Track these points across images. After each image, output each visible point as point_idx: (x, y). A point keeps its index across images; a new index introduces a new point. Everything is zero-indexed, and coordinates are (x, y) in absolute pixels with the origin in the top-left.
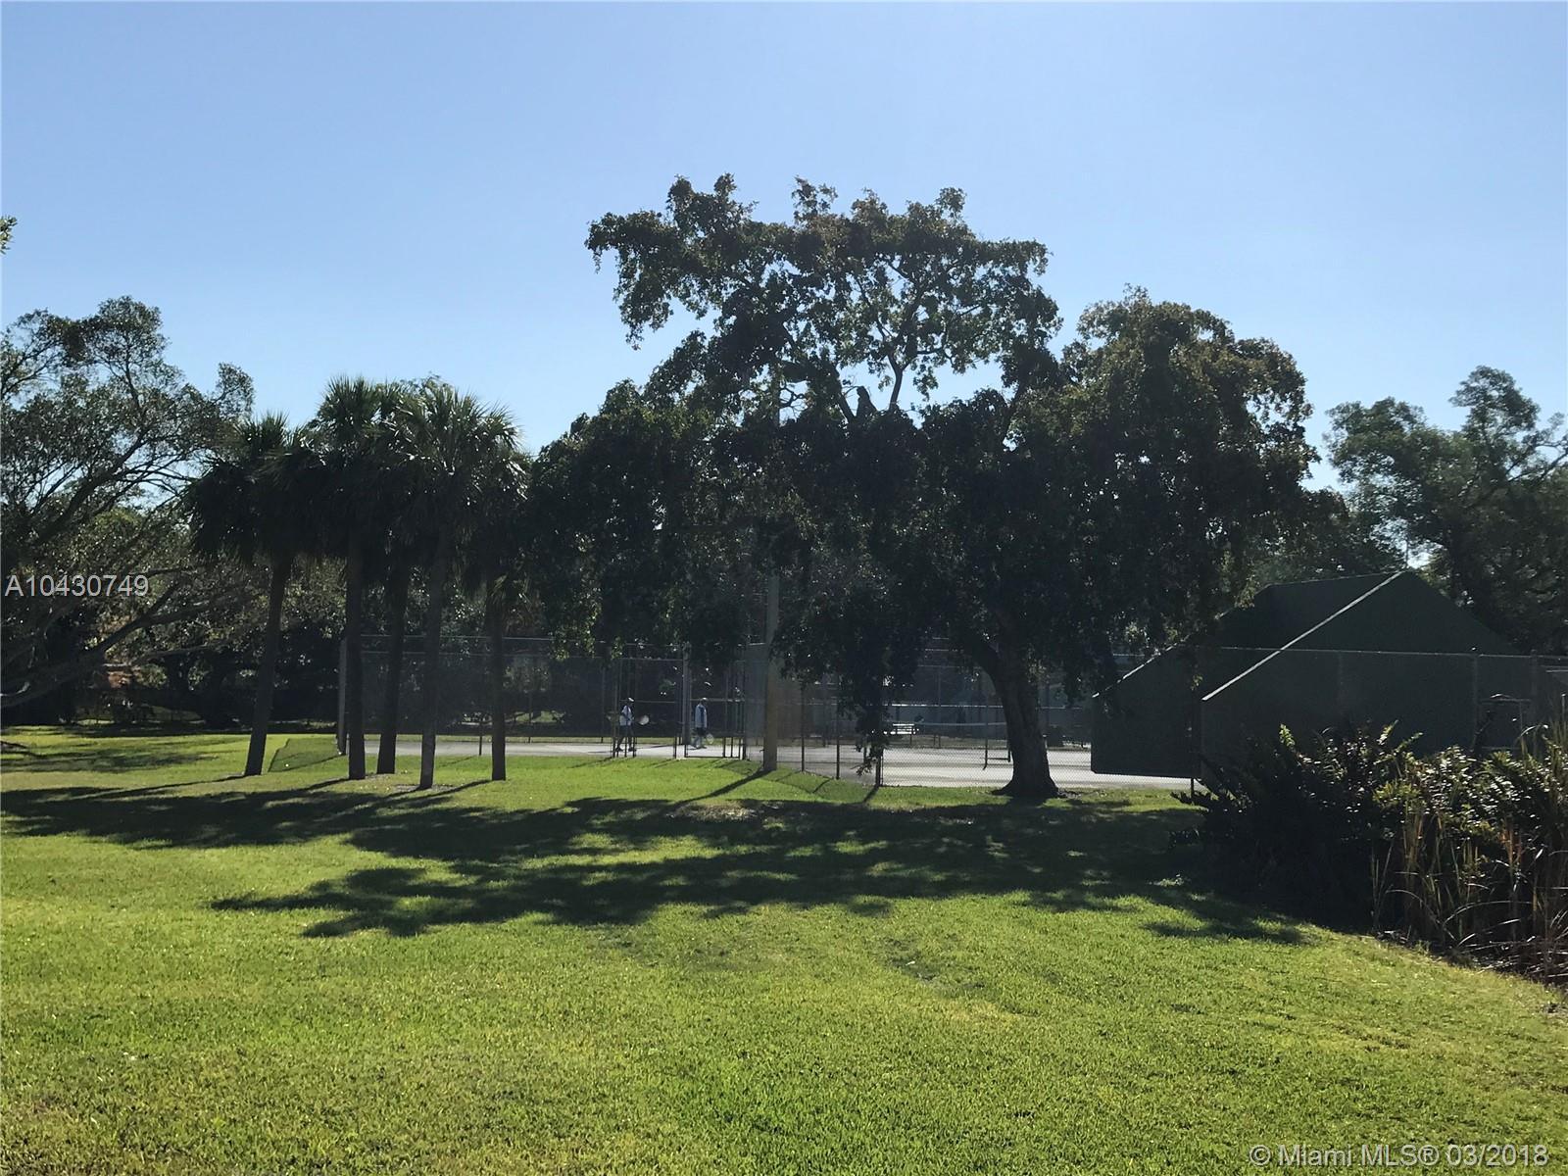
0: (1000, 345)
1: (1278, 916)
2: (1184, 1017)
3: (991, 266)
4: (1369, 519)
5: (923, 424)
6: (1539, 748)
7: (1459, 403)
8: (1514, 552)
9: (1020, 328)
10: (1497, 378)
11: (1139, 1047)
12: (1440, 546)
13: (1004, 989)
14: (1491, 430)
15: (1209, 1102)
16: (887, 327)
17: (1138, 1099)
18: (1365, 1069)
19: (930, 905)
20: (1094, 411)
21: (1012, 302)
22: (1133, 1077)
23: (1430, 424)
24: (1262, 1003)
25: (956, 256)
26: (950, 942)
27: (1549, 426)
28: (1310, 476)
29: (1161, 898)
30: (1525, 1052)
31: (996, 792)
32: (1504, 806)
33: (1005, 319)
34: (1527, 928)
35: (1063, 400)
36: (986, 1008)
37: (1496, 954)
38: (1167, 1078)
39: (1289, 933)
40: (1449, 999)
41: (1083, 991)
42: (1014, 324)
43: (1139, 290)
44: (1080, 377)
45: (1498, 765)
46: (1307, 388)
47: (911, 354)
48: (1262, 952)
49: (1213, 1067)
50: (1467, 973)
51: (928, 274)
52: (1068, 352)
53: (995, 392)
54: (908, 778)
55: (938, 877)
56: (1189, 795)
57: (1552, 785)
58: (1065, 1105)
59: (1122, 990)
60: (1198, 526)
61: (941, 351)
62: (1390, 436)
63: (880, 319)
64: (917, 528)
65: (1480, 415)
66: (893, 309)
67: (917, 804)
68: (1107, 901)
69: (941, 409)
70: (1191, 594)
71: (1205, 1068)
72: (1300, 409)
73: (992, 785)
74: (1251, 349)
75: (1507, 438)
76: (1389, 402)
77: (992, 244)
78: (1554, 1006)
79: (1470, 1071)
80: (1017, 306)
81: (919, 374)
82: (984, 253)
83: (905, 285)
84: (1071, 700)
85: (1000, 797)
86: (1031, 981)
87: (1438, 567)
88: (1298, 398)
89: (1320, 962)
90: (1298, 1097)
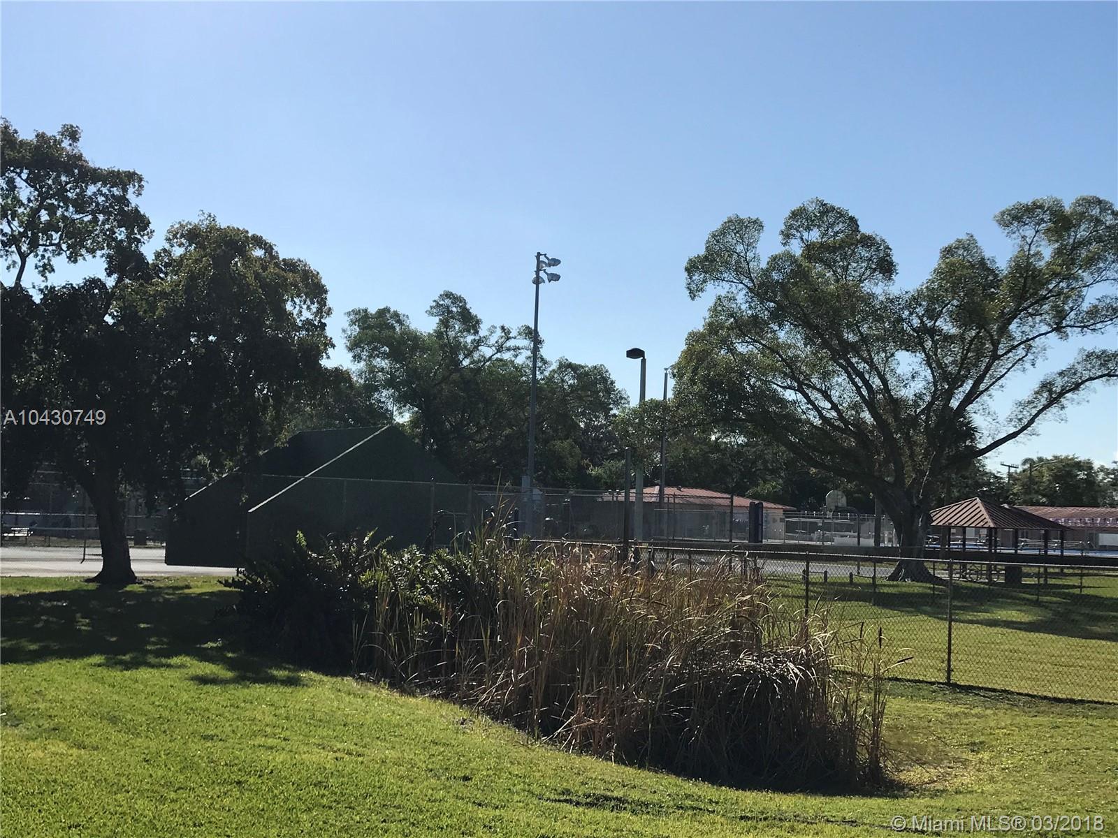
0: (105, 245)
1: (287, 666)
2: (209, 744)
3: (100, 186)
4: (370, 388)
5: (41, 299)
6: (465, 547)
7: (432, 314)
8: (463, 416)
9: (121, 234)
10: (457, 299)
11: (172, 769)
12: (417, 409)
13: (75, 730)
14: (452, 334)
15: (218, 806)
16: (16, 223)
17: (165, 808)
18: (332, 773)
19: (24, 669)
20: (174, 300)
21: (115, 214)
22: (164, 791)
23: (412, 327)
24: (267, 730)
25: (73, 175)
26: (36, 697)
27: (487, 333)
28: (328, 357)
29: (204, 656)
30: (441, 753)
31: (89, 580)
32: (443, 586)
33: (109, 226)
34: (452, 668)
35: (151, 290)
36: (59, 746)
37: (433, 686)
38: (190, 790)
39: (293, 678)
40: (395, 719)
41: (136, 729)
42: (116, 230)
43: (210, 216)
44: (166, 274)
45: (440, 559)
46: (329, 296)
47: (34, 245)
48: (271, 693)
49: (225, 780)
50: (412, 700)
51: (50, 187)
52: (158, 255)
53: (100, 280)
54: (19, 570)
55: (33, 647)
56: (230, 581)
57: (472, 572)
58: (109, 816)
59: (166, 726)
60: (249, 387)
61: (58, 245)
62: (386, 333)
63: (9, 217)
64: (33, 378)
65: (445, 323)
66: (20, 210)
67: (24, 591)
68: (164, 660)
69: (56, 289)
70: (243, 436)
71: (219, 781)
72: (323, 310)
73: (86, 575)
74: (291, 266)
75: (462, 340)
76: (387, 310)
77: (101, 170)
78: (464, 720)
79: (402, 771)
80: (119, 218)
81: (40, 261)
82: (95, 176)
83: (30, 193)
84: (150, 513)
85: (90, 584)
86: (97, 724)
87: (414, 423)
88: (323, 303)
89: (312, 698)
90: (283, 797)
